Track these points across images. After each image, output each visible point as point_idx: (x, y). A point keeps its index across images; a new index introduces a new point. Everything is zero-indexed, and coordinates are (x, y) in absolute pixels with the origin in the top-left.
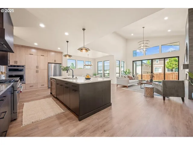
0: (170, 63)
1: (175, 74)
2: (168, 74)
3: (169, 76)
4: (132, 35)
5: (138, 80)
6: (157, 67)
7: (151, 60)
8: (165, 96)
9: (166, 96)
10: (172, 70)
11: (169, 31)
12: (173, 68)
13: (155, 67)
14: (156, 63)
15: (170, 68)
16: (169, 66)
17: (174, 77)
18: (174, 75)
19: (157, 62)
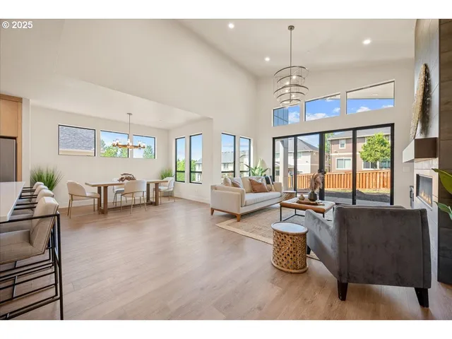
0: (369, 149)
1: (382, 174)
2: (364, 174)
3: (367, 178)
4: (267, 59)
5: (278, 194)
6: (340, 156)
7: (318, 136)
8: (344, 281)
9: (349, 279)
10: (374, 166)
11: (367, 42)
12: (377, 160)
13: (336, 156)
14: (340, 148)
15: (371, 160)
16: (368, 155)
17: (378, 181)
18: (378, 175)
19: (342, 145)
